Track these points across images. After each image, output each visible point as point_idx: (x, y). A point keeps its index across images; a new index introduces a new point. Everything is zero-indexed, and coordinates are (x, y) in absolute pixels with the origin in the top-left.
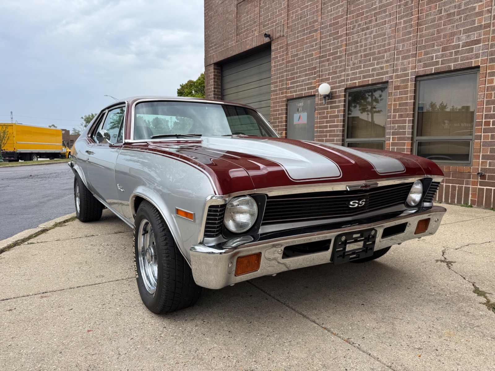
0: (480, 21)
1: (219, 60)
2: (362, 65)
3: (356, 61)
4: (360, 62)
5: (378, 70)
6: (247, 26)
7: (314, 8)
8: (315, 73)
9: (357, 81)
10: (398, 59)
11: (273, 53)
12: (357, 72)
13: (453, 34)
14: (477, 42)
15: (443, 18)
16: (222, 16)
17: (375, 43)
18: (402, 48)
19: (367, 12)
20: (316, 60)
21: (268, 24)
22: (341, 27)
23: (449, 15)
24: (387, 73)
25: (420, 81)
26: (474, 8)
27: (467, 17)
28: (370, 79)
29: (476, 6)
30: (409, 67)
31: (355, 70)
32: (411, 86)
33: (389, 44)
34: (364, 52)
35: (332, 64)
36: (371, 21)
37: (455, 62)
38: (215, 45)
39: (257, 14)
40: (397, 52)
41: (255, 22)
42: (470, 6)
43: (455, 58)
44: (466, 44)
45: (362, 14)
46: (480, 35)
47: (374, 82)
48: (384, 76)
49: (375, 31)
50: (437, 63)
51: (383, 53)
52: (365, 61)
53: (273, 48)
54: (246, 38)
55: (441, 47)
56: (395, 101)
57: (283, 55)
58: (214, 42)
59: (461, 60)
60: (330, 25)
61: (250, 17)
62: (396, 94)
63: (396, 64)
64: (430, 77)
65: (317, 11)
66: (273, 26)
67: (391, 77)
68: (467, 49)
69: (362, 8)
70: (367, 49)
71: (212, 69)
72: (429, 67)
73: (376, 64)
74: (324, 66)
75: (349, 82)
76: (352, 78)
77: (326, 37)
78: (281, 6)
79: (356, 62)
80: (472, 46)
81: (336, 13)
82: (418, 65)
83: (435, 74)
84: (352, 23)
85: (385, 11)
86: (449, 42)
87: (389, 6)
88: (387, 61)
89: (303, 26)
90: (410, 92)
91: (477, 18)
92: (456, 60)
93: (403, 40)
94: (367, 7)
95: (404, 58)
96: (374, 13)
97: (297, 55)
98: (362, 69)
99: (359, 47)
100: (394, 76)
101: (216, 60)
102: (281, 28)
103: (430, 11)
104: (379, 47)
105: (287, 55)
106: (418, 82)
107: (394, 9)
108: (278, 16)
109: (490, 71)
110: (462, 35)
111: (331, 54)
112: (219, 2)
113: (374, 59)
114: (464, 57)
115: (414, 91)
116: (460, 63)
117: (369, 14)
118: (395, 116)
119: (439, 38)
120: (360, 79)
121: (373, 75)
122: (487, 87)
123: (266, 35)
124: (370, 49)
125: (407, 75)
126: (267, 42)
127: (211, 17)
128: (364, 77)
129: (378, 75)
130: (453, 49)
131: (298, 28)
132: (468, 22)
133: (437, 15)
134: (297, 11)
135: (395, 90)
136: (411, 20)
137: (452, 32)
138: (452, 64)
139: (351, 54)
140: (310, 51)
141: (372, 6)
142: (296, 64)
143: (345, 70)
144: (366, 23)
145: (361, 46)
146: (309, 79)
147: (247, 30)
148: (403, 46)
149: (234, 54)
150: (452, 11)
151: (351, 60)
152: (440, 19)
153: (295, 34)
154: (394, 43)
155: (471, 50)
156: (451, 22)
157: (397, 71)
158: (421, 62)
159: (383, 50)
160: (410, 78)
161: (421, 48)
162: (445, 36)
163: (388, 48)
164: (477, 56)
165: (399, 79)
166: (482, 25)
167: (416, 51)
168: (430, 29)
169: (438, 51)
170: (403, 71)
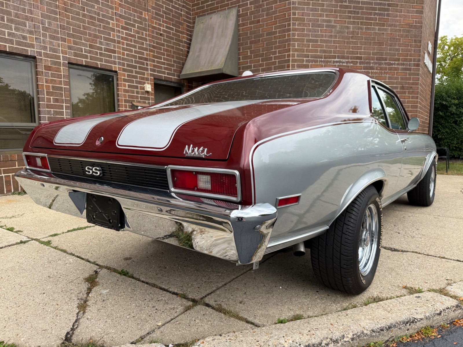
0: (114, 36)
5: (19, 38)
10: (44, 35)
13: (96, 36)
15: (87, 17)
23: (92, 18)
24: (32, 46)
26: (109, 23)
27: (105, 28)
28: (7, 45)
30: (59, 49)
32: (64, 71)
33: (30, 12)
40: (43, 27)
42: (106, 19)
43: (100, 58)
44: (106, 50)
46: (115, 47)
47: (14, 51)
48: (28, 49)
50: (86, 57)
51: (23, 19)
55: (88, 43)
56: (46, 82)
59: (105, 62)
62: (47, 74)
63: (43, 40)
64: (80, 67)
67: (39, 54)
68: (108, 54)
72: (79, 58)
73: (13, 28)
80: (110, 53)
82: (69, 52)
83: (85, 66)
86: (94, 41)
88: (31, 32)
91: (111, 32)
92: (101, 60)
93: (49, 17)
95: (52, 37)
100: (43, 53)
104: (17, 8)
106: (71, 69)
109: (123, 77)
110: (103, 41)
113: (11, 21)
114: (107, 59)
116: (105, 64)
118: (49, 100)
119: (85, 34)
121: (11, 42)
122: (124, 89)
125: (58, 57)
129: (18, 43)
130: (98, 50)
132: (106, 32)
133: (81, 10)
135: (45, 69)
138: (99, 63)
148: (50, 24)
150: (94, 15)
152: (84, 16)
154: (38, 14)
155: (110, 56)
156: (93, 24)
157: (45, 48)
158: (71, 50)
159: (22, 15)
160: (62, 62)
161: (69, 35)
162: (90, 35)
163: (31, 17)
164: (115, 63)
165: (49, 59)
166: (115, 40)
167: (65, 36)
168: (76, 21)
169: (86, 45)
170: (53, 52)
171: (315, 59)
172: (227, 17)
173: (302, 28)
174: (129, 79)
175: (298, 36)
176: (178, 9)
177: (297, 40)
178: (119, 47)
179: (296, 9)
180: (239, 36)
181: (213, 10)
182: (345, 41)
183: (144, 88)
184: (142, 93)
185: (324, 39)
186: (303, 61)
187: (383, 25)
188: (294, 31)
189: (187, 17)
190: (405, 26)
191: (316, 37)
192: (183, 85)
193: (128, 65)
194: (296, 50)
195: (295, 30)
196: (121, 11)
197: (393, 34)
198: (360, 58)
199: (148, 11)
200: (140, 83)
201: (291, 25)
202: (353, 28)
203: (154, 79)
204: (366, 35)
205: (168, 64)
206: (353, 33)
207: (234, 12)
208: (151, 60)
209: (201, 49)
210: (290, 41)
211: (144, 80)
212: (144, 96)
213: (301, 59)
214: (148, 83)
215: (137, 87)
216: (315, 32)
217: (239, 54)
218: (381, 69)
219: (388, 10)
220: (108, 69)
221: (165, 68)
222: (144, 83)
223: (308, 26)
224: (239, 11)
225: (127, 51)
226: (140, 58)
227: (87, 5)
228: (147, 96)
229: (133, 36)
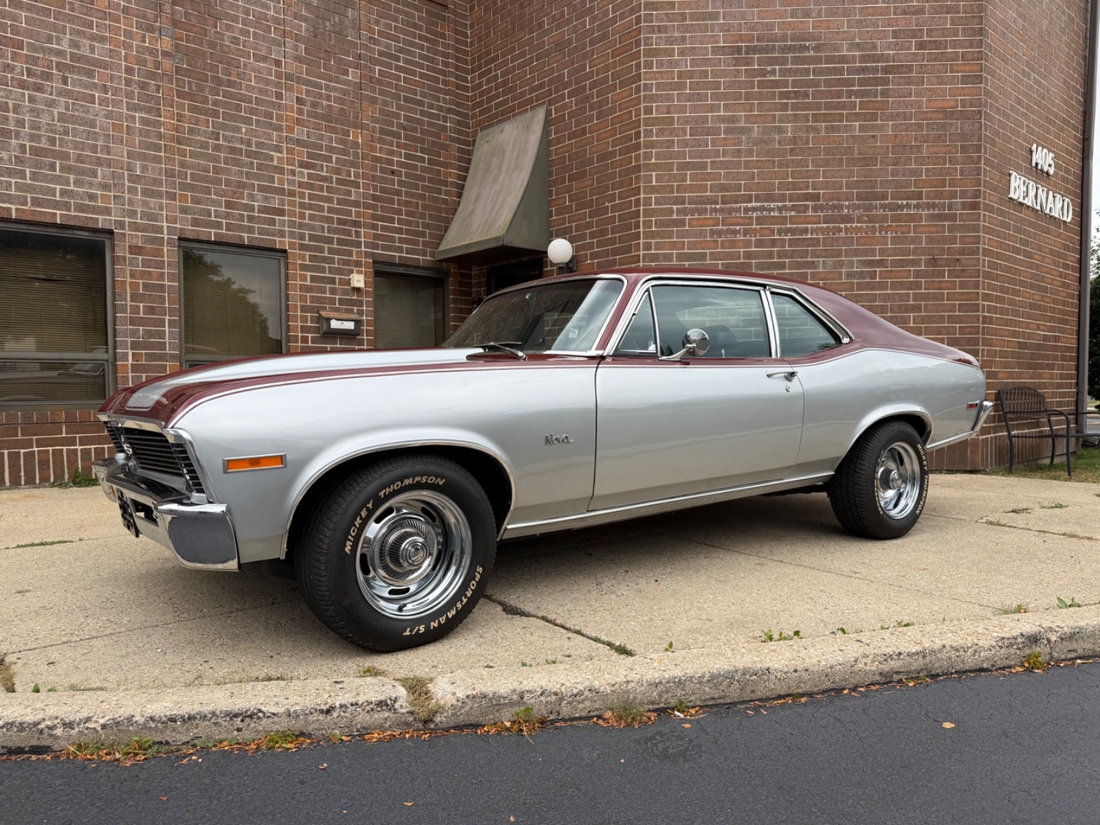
0: (281, 181)
2: (27, 170)
4: (19, 161)
5: (82, 199)
9: (13, 207)
10: (133, 190)
12: (9, 183)
13: (242, 185)
14: (281, 212)
15: (223, 150)
17: (66, 133)
18: (142, 172)
19: (33, 48)
23: (233, 150)
24: (107, 211)
26: (271, 158)
27: (262, 167)
28: (57, 212)
29: (273, 155)
30: (161, 214)
32: (169, 254)
33: (107, 150)
34: (30, 141)
36: (47, 76)
37: (250, 232)
40: (130, 175)
42: (263, 151)
43: (249, 226)
44: (263, 210)
45: (18, 45)
46: (282, 203)
47: (71, 223)
48: (99, 217)
49: (62, 104)
50: (218, 225)
51: (91, 164)
52: (38, 165)
55: (223, 199)
56: (132, 276)
59: (259, 233)
62: (133, 262)
63: (129, 200)
64: (207, 246)
67: (120, 224)
68: (266, 218)
69: (16, 31)
70: (39, 136)
72: (204, 228)
73: (72, 181)
79: (6, 157)
80: (273, 215)
82: (181, 218)
83: (215, 243)
85: (89, 73)
86: (237, 195)
87: (100, 67)
88: (105, 187)
90: (170, 266)
91: (276, 175)
92: (250, 230)
93: (143, 157)
94: (31, 34)
95: (148, 193)
96: (58, 62)
98: (30, 182)
99: (12, 122)
100: (127, 223)
103: (197, 124)
104: (80, 146)
107: (114, 80)
109: (300, 262)
110: (256, 192)
113: (69, 169)
114: (263, 228)
115: (182, 265)
116: (258, 238)
117: (41, 56)
118: (135, 310)
119: (219, 182)
120: (24, 204)
121: (66, 206)
122: (300, 285)
124: (52, 141)
125: (159, 229)
128: (37, 203)
129: (80, 208)
130: (245, 211)
132: (263, 175)
133: (210, 138)
135: (131, 253)
136: (158, 123)
137: (240, 181)
138: (246, 235)
141: (50, 42)
144: (31, 73)
145: (20, 123)
148: (144, 168)
150: (238, 145)
152: (217, 148)
154: (121, 153)
155: (273, 222)
156: (236, 163)
157: (133, 214)
158: (186, 214)
159: (91, 156)
160: (166, 237)
161: (183, 186)
162: (228, 183)
163: (106, 159)
164: (282, 234)
165: (140, 234)
166: (284, 189)
167: (175, 189)
168: (200, 159)
169: (219, 204)
170: (148, 220)
171: (699, 206)
172: (527, 128)
173: (668, 140)
174: (315, 265)
175: (658, 157)
176: (437, 117)
177: (656, 167)
178: (292, 204)
179: (652, 98)
180: (551, 166)
181: (506, 115)
182: (774, 161)
183: (348, 282)
184: (345, 292)
185: (721, 159)
186: (671, 211)
187: (874, 117)
188: (648, 148)
189: (459, 132)
190: (934, 115)
191: (701, 157)
192: (447, 273)
193: (312, 238)
194: (653, 190)
195: (651, 145)
196: (300, 133)
197: (900, 136)
198: (816, 197)
199: (362, 126)
200: (340, 271)
201: (642, 135)
202: (795, 130)
203: (374, 262)
204: (829, 144)
205: (408, 232)
206: (794, 140)
207: (540, 114)
208: (366, 225)
209: (478, 197)
210: (639, 171)
211: (349, 266)
212: (349, 297)
213: (666, 209)
214: (359, 272)
215: (332, 281)
216: (700, 146)
217: (550, 204)
218: (872, 219)
219: (885, 82)
220: (266, 246)
221: (401, 240)
222: (351, 272)
223: (681, 133)
224: (548, 113)
225: (313, 210)
226: (340, 222)
227: (224, 127)
228: (355, 298)
229: (324, 179)
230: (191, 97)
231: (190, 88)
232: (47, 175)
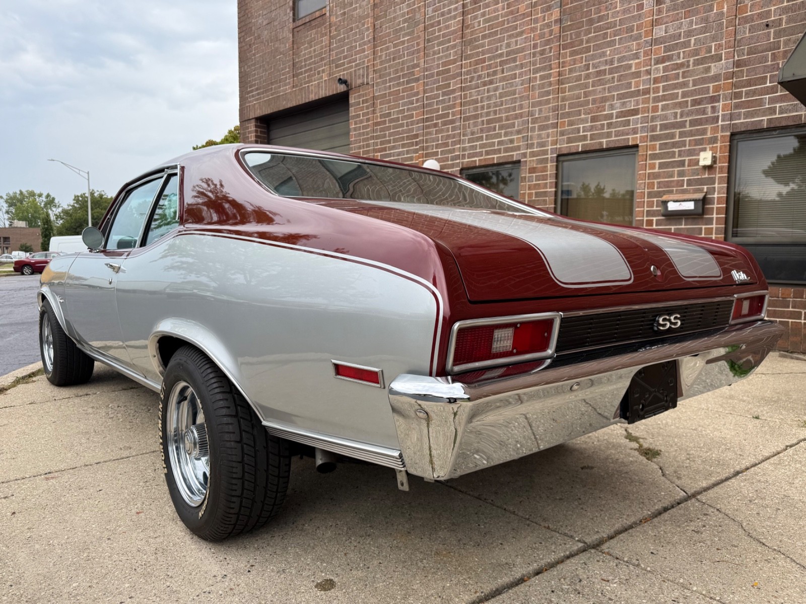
0: (637, 84)
1: (264, 114)
2: (484, 135)
3: (475, 129)
4: (482, 131)
5: (507, 144)
6: (310, 64)
7: (413, 46)
8: (417, 143)
10: (533, 129)
11: (351, 109)
12: (476, 145)
13: (604, 100)
14: (635, 112)
15: (591, 76)
16: (268, 44)
17: (502, 105)
18: (539, 114)
19: (490, 59)
20: (417, 124)
21: (343, 64)
22: (454, 77)
23: (599, 73)
24: (518, 148)
25: (563, 161)
26: (630, 67)
27: (622, 78)
28: (495, 156)
29: (631, 64)
30: (548, 141)
31: (474, 142)
32: (551, 168)
33: (521, 107)
34: (486, 116)
35: (441, 131)
36: (495, 73)
37: (608, 137)
38: (257, 89)
39: (326, 47)
40: (532, 119)
41: (322, 59)
42: (624, 63)
43: (608, 132)
44: (621, 114)
45: (484, 61)
46: (637, 103)
47: (501, 161)
48: (515, 153)
49: (501, 87)
50: (584, 138)
51: (513, 119)
52: (489, 130)
53: (352, 100)
54: (309, 82)
55: (590, 116)
56: (529, 189)
57: (368, 113)
58: (255, 85)
59: (616, 136)
60: (438, 74)
61: (315, 51)
62: (530, 179)
63: (531, 136)
64: (577, 157)
65: (418, 51)
66: (351, 67)
67: (524, 155)
68: (622, 121)
69: (483, 53)
70: (490, 112)
71: (252, 127)
72: (575, 143)
73: (503, 135)
74: (430, 133)
75: (467, 160)
76: (470, 153)
77: (432, 90)
78: (363, 38)
79: (476, 131)
80: (628, 117)
81: (446, 56)
82: (560, 140)
83: (582, 152)
84: (468, 73)
85: (514, 60)
86: (600, 109)
87: (520, 53)
88: (519, 132)
89: (396, 71)
90: (550, 177)
91: (633, 81)
92: (609, 135)
93: (540, 103)
94: (489, 51)
95: (542, 128)
96: (500, 61)
97: (389, 114)
98: (484, 142)
99: (479, 109)
100: (528, 153)
101: (259, 113)
102: (364, 72)
103: (574, 64)
104: (508, 110)
105: (374, 113)
106: (561, 163)
107: (527, 58)
108: (357, 53)
109: (651, 152)
110: (615, 102)
111: (438, 117)
112: (263, 22)
113: (501, 128)
114: (619, 131)
115: (554, 175)
116: (614, 140)
117: (493, 62)
119: (587, 103)
120: (482, 156)
121: (499, 151)
122: (649, 173)
123: (341, 81)
124: (495, 112)
125: (545, 152)
126: (342, 91)
127: (250, 45)
128: (487, 153)
129: (506, 150)
130: (605, 120)
131: (389, 74)
132: (622, 84)
133: (583, 71)
134: (388, 48)
135: (529, 173)
136: (550, 75)
137: (603, 97)
138: (605, 140)
139: (467, 119)
140: (408, 110)
141: (497, 51)
142: (389, 128)
143: (459, 142)
144: (489, 75)
145: (483, 107)
146: (408, 152)
147: (311, 70)
148: (540, 111)
149: (290, 105)
150: (603, 68)
151: (469, 128)
152: (588, 76)
153: (385, 82)
154: (528, 106)
155: (628, 123)
156: (601, 82)
157: (532, 146)
158: (564, 135)
159: (513, 115)
160: (550, 157)
161: (564, 116)
162: (594, 101)
163: (520, 113)
164: (635, 131)
165: (535, 158)
166: (639, 90)
167: (558, 119)
168: (575, 90)
169: (585, 121)
170: (540, 147)
174: (664, 152)
178: (646, 101)
183: (697, 162)
184: (695, 172)
193: (663, 127)
196: (660, 32)
200: (691, 153)
203: (734, 134)
208: (726, 97)
211: (701, 144)
212: (699, 177)
214: (711, 149)
215: (682, 164)
220: (621, 145)
222: (700, 151)
225: (665, 100)
226: (695, 102)
227: (593, 57)
228: (706, 176)
229: (682, 65)
230: (572, 45)
231: (571, 38)
232: (492, 135)
